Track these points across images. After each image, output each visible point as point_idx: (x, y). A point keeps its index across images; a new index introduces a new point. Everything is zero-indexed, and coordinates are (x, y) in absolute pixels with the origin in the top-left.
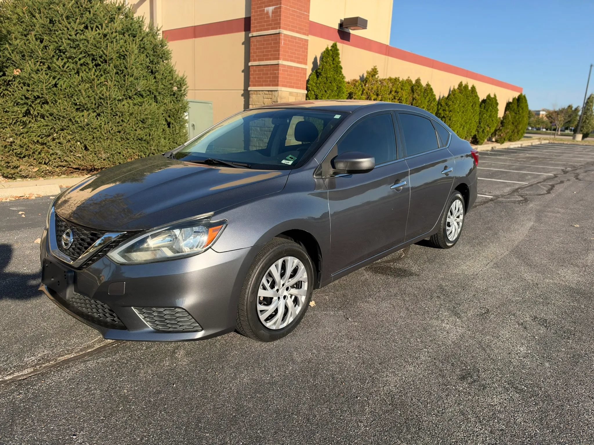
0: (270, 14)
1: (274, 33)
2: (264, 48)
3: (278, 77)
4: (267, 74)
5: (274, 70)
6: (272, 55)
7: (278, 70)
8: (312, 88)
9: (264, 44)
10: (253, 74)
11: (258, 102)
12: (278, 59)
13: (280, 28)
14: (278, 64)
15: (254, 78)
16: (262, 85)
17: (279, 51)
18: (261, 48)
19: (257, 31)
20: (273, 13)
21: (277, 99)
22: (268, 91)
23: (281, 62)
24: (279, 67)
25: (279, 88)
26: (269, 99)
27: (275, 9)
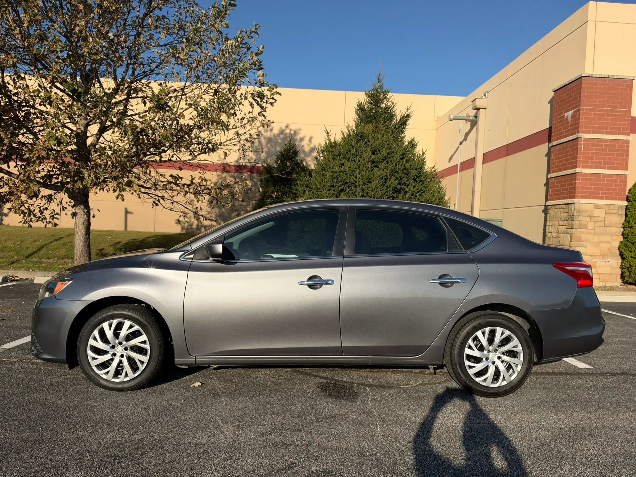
0: (570, 119)
1: (572, 139)
2: (563, 157)
3: (574, 188)
4: (565, 185)
5: (571, 180)
6: (570, 163)
7: (575, 179)
8: (633, 198)
9: (562, 153)
10: (551, 188)
11: (555, 218)
12: (576, 167)
13: (578, 133)
14: (575, 173)
15: (553, 191)
16: (559, 199)
17: (576, 158)
18: (559, 158)
19: (557, 139)
20: (572, 117)
21: (573, 213)
22: (565, 204)
23: (578, 170)
24: (576, 176)
25: (576, 200)
26: (566, 214)
27: (574, 112)
